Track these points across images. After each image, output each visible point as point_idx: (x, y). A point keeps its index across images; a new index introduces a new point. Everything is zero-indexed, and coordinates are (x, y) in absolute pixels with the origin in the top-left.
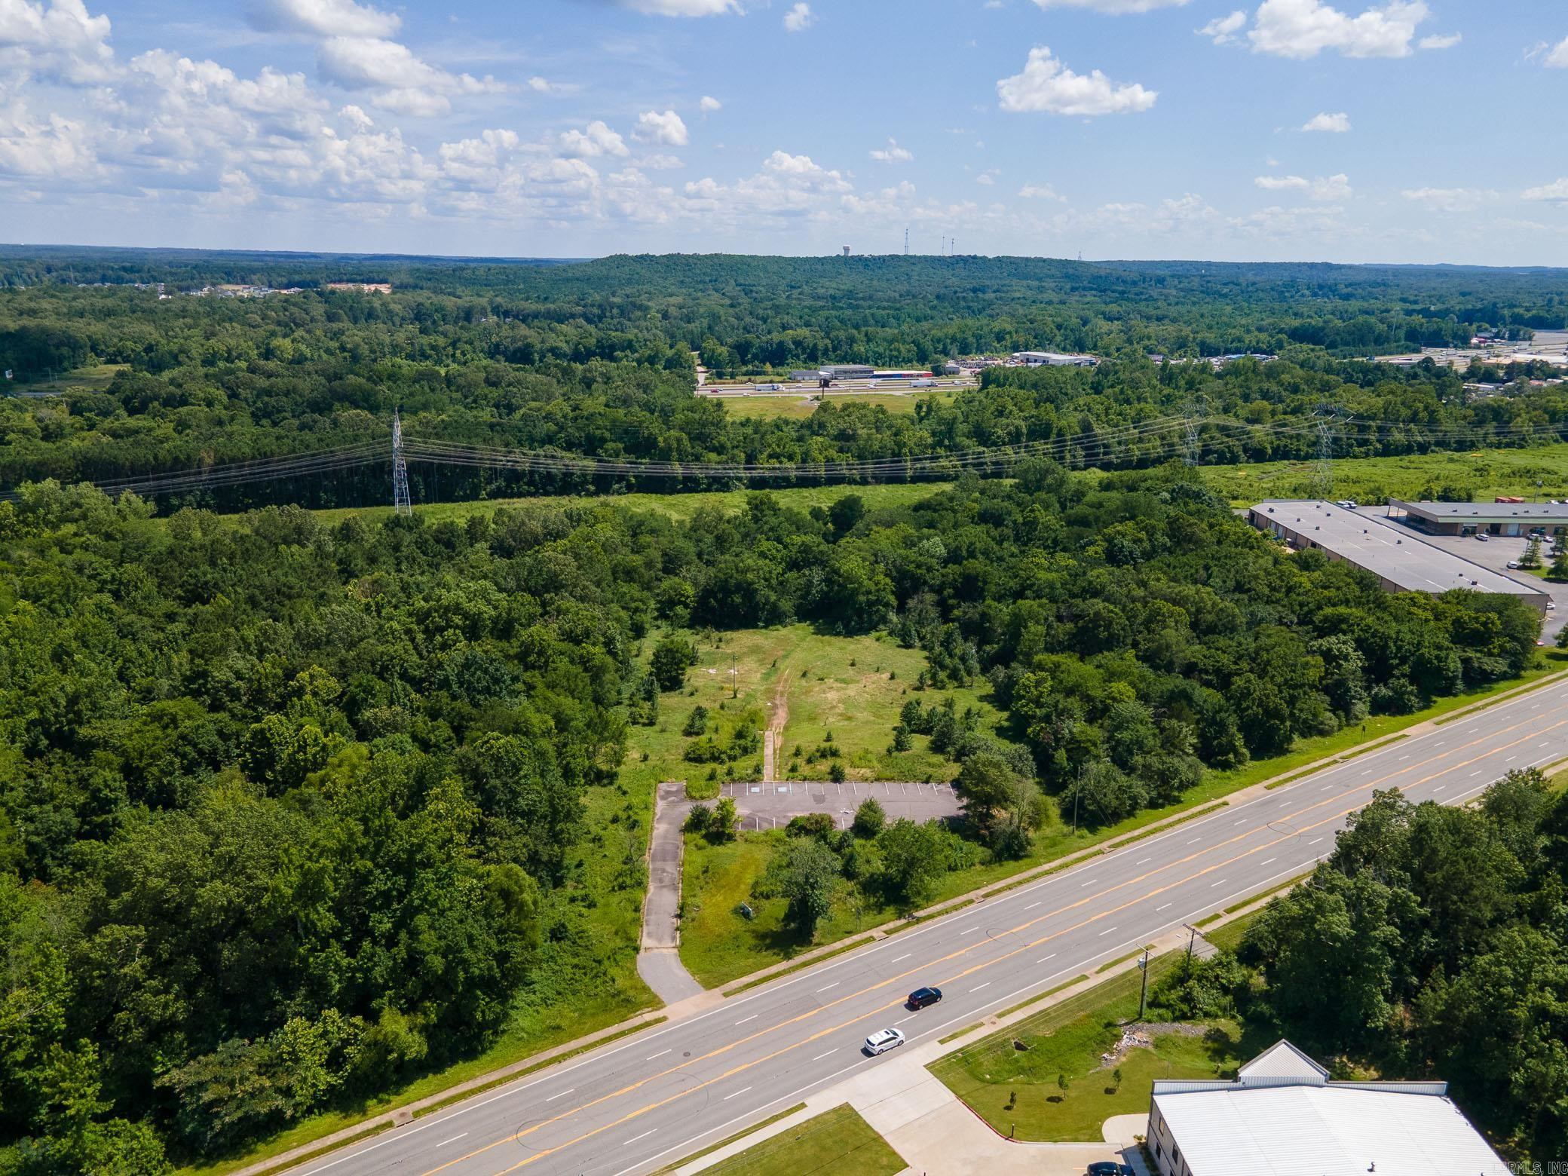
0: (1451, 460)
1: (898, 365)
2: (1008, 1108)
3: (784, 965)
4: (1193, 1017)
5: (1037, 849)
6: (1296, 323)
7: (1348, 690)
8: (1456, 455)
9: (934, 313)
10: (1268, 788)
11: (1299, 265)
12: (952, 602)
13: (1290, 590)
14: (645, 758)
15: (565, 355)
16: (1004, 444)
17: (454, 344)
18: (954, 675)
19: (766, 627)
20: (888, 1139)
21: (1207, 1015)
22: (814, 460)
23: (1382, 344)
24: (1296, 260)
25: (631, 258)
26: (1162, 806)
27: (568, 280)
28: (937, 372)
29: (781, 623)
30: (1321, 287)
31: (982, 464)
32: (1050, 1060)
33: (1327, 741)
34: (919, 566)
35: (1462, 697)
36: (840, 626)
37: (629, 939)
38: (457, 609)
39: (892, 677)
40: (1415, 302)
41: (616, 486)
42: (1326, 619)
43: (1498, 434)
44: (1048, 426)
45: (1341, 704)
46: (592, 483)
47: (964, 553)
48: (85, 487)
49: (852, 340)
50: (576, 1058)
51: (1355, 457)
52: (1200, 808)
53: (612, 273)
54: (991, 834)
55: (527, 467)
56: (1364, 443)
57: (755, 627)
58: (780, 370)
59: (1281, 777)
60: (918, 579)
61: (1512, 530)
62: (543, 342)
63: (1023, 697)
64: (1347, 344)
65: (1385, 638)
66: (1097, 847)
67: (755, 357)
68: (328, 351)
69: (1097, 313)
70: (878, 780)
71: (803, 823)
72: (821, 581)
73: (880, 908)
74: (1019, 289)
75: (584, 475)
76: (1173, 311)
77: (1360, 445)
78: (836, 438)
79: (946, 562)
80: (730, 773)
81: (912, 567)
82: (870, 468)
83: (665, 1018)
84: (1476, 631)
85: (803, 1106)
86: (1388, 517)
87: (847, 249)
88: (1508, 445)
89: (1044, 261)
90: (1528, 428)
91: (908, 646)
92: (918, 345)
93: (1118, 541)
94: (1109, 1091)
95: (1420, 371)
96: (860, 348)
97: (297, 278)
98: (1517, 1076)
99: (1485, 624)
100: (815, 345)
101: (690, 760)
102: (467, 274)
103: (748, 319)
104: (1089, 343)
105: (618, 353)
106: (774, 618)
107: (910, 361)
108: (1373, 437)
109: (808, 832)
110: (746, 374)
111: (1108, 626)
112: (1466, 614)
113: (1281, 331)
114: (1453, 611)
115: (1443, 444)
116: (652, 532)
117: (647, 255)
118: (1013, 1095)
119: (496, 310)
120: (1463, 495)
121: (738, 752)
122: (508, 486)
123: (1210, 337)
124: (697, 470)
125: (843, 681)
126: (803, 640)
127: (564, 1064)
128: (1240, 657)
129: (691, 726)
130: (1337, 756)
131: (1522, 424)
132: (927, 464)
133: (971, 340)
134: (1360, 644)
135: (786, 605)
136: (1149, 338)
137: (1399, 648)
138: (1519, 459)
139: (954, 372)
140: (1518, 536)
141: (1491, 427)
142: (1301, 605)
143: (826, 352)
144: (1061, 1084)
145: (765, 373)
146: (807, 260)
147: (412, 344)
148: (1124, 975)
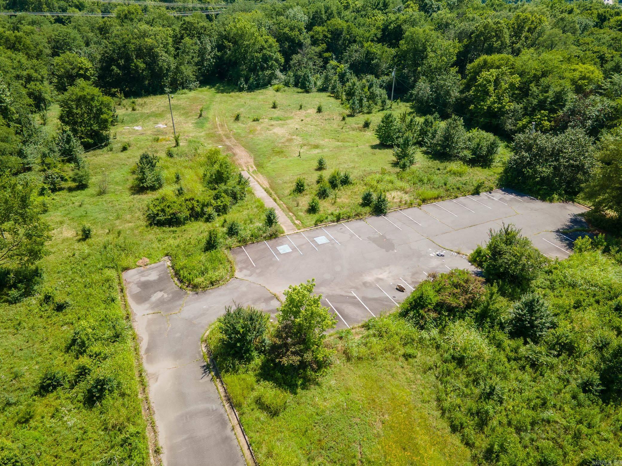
14: (86, 235)
18: (372, 102)
34: (292, 29)
39: (319, 111)
57: (162, 92)
60: (293, 40)
72: (213, 48)
79: (310, 25)
80: (232, 231)
81: (286, 30)
91: (307, 91)
101: (160, 224)
125: (278, 119)
126: (213, 98)
129: (142, 180)
135: (189, 71)
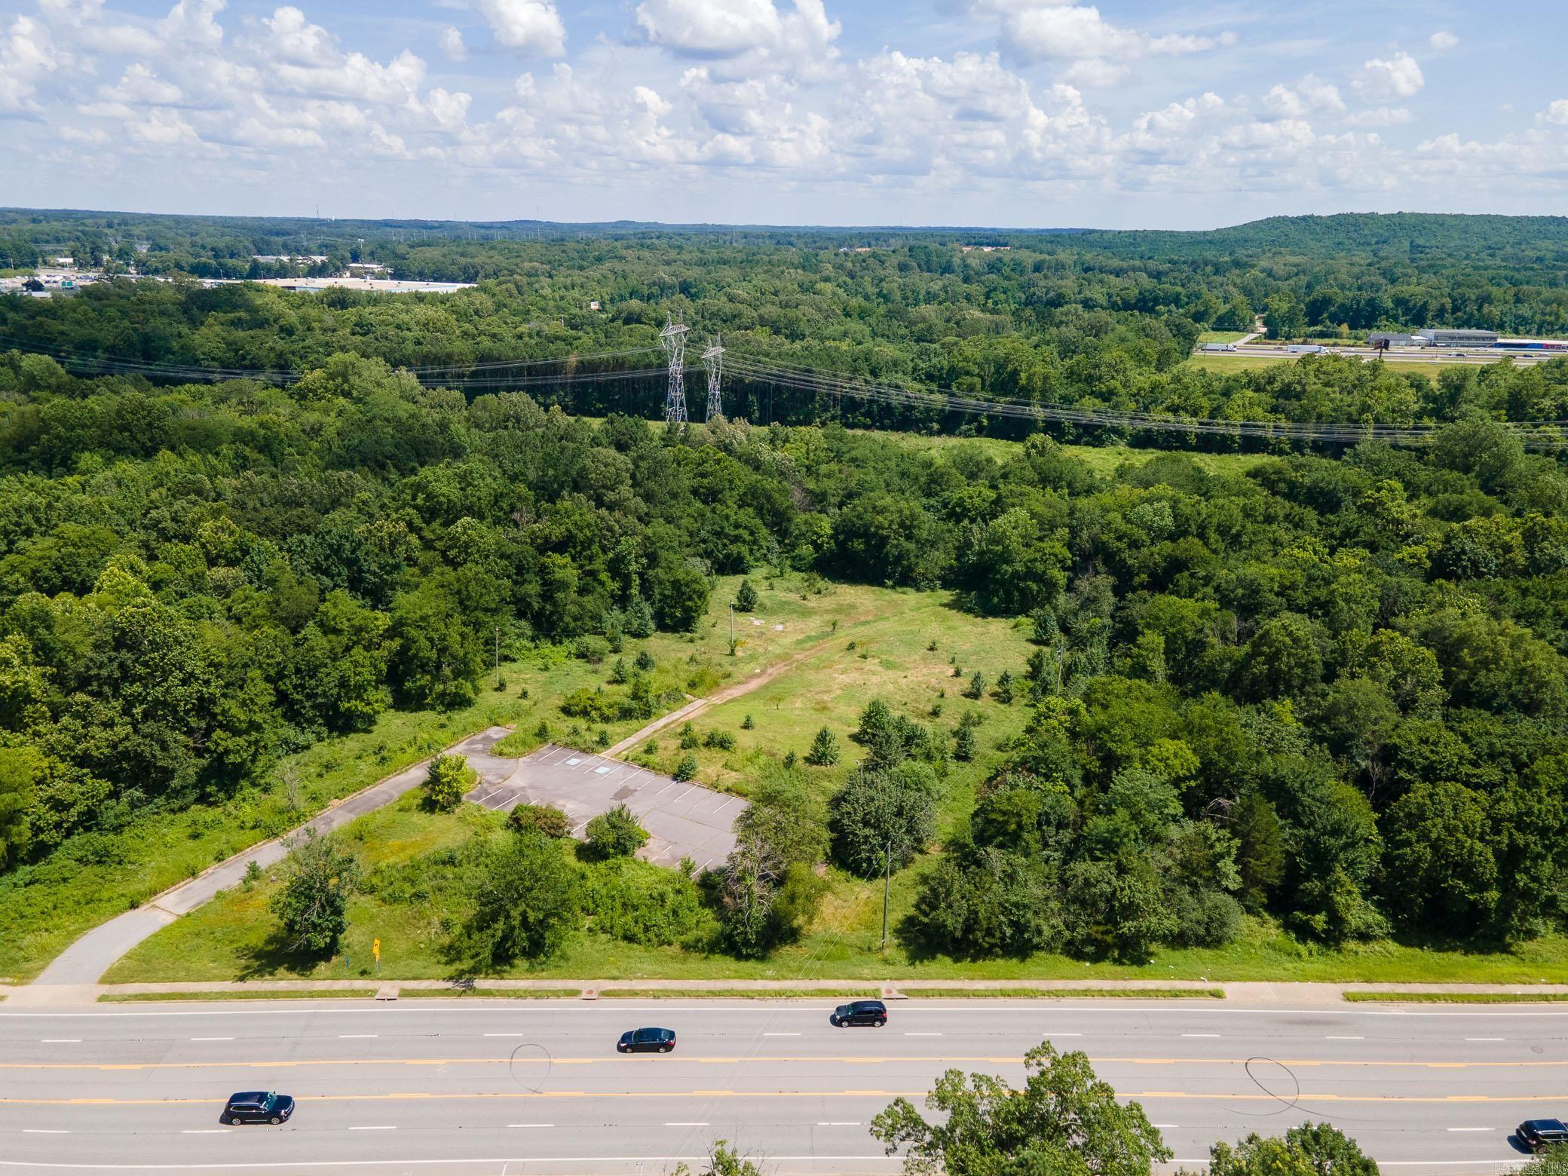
1: (1551, 334)
10: (1349, 997)
14: (524, 695)
19: (893, 587)
41: (964, 427)
46: (938, 422)
55: (866, 396)
58: (1359, 332)
67: (1333, 317)
75: (929, 411)
100: (1427, 305)
105: (1161, 308)
110: (1307, 335)
129: (618, 672)
143: (1439, 314)
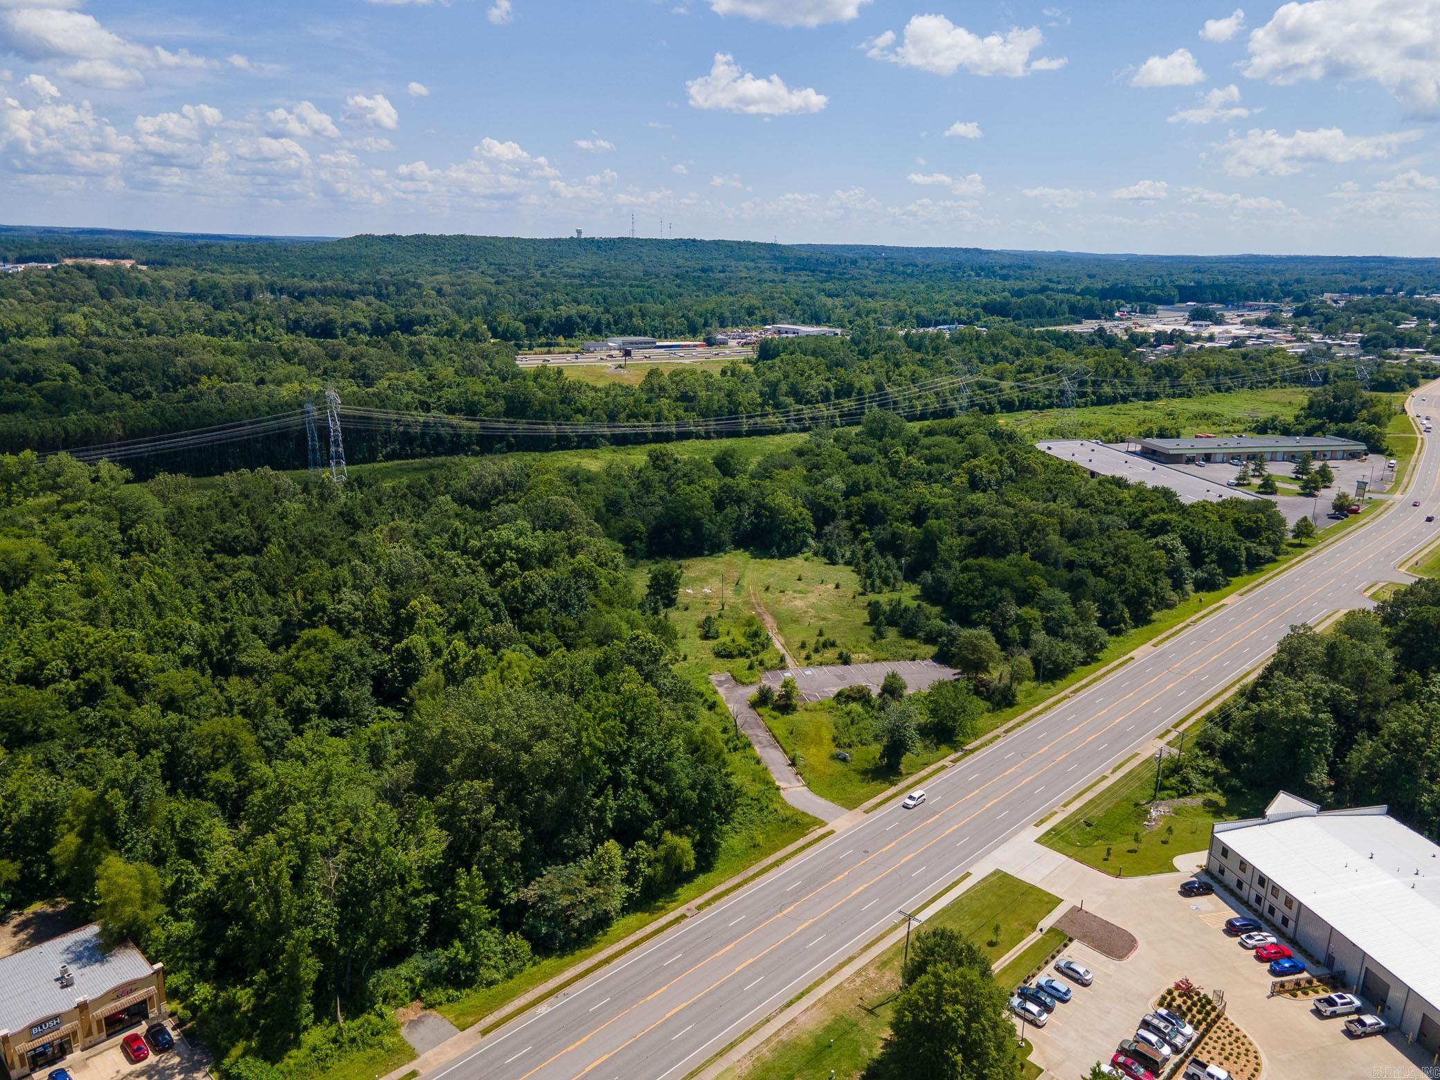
0: (1146, 408)
1: (673, 337)
2: (1106, 860)
3: (893, 790)
4: (1191, 793)
5: (1019, 698)
6: (984, 299)
7: (1182, 574)
8: (1148, 404)
9: (681, 290)
10: (1154, 646)
11: (956, 249)
12: (859, 526)
13: (1119, 503)
14: (685, 658)
15: (365, 330)
16: (817, 402)
17: (253, 320)
18: (886, 582)
19: (710, 555)
20: (1039, 886)
21: (1198, 791)
22: (666, 419)
23: (1053, 316)
24: (953, 246)
25: (378, 237)
26: (1089, 664)
27: (321, 259)
28: (710, 342)
29: (720, 551)
30: (982, 269)
31: (801, 419)
32: (1111, 830)
33: (1174, 612)
34: (828, 499)
35: (1246, 577)
36: (775, 551)
37: (768, 783)
38: (508, 545)
39: (837, 587)
40: (1059, 283)
41: (498, 446)
42: (1154, 523)
43: (1172, 387)
44: (851, 385)
45: (1178, 585)
46: (477, 444)
47: (862, 488)
48: (63, 456)
49: (630, 315)
50: (788, 863)
51: (1078, 406)
52: (1116, 663)
53: (364, 252)
54: (988, 690)
55: (418, 430)
56: (1083, 395)
57: (701, 555)
58: (569, 341)
59: (1160, 638)
60: (828, 510)
61: (1219, 458)
62: (343, 317)
63: (961, 592)
64: (1029, 317)
65: (1200, 534)
66: (1063, 694)
67: (546, 331)
68: (121, 326)
69: (820, 291)
70: (876, 660)
71: (847, 693)
72: (750, 515)
73: (937, 746)
74: (741, 269)
75: (470, 436)
76: (880, 289)
77: (1081, 397)
78: (677, 399)
79: (847, 495)
80: (761, 664)
81: (822, 499)
82: (713, 425)
83: (832, 832)
84: (1250, 528)
85: (968, 874)
86: (1128, 452)
87: (579, 232)
88: (1181, 395)
89: (754, 244)
90: (1193, 382)
91: (834, 563)
92: (688, 319)
93: (978, 472)
94: (1164, 842)
95: (1096, 338)
96: (636, 321)
97: (28, 252)
98: (1425, 798)
99: (1256, 522)
100: (599, 319)
101: (722, 657)
102: (215, 251)
103: (521, 297)
104: (823, 316)
105: (416, 328)
106: (716, 548)
107: (682, 333)
108: (1089, 390)
109: (854, 700)
110: (541, 346)
111: (1004, 535)
112: (1242, 516)
113: (975, 306)
114: (1231, 514)
115: (1136, 395)
116: (588, 480)
117: (394, 235)
118: (1109, 850)
119: (272, 289)
120: (1174, 433)
121: (759, 648)
122: (402, 448)
123: (923, 310)
124: (568, 429)
125: (800, 592)
126: (747, 562)
127: (781, 867)
128: (1105, 554)
129: (706, 632)
130: (1188, 621)
131: (1188, 378)
132: (758, 419)
133: (728, 314)
134: (1185, 540)
135: (726, 536)
136: (876, 312)
137: (1208, 541)
138: (1193, 406)
139: (724, 343)
140: (1223, 462)
141: (1167, 381)
142: (1130, 515)
143: (608, 326)
144: (1137, 840)
145: (558, 345)
146: (543, 241)
147: (210, 320)
148: (1130, 772)
